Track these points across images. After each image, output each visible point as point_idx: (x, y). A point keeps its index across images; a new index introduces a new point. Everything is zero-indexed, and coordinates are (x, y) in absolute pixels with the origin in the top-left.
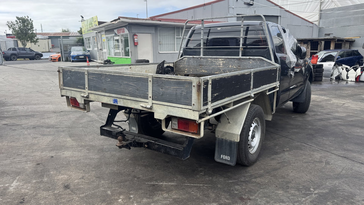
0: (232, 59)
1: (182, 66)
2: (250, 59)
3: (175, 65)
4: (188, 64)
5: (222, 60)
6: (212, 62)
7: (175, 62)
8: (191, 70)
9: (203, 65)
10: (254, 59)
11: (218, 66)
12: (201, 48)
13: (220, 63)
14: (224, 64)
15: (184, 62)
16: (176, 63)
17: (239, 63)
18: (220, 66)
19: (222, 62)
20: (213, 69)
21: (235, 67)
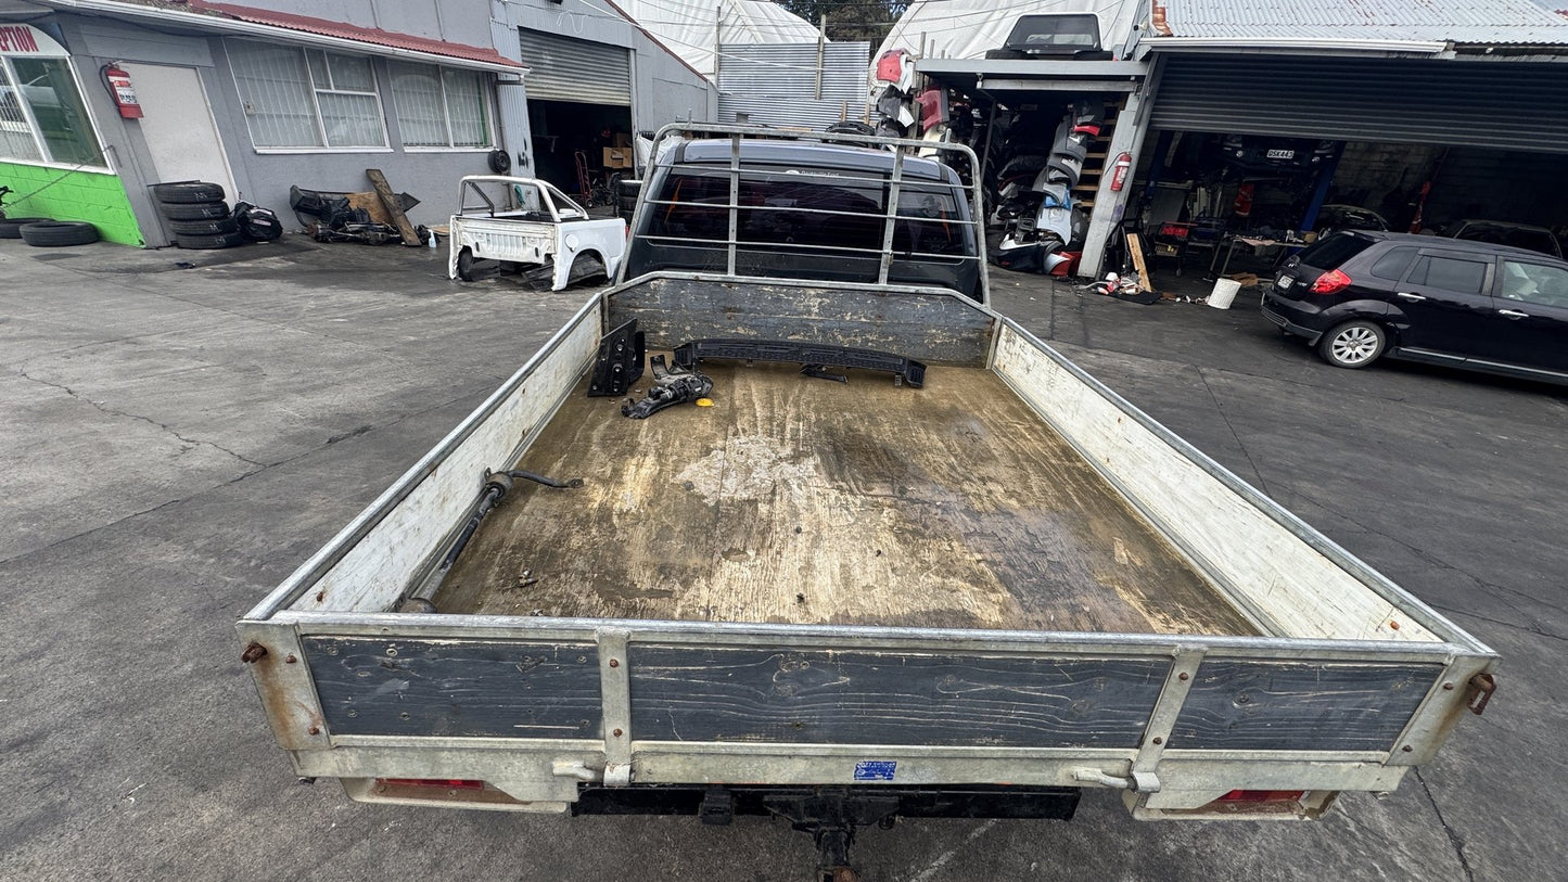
0: (857, 293)
1: (641, 310)
2: (917, 294)
3: (611, 306)
4: (669, 303)
5: (818, 296)
6: (779, 299)
7: (609, 296)
8: (688, 328)
9: (740, 310)
10: (929, 296)
11: (801, 313)
12: (727, 245)
13: (809, 306)
14: (823, 307)
15: (653, 296)
16: (613, 298)
17: (878, 307)
18: (810, 315)
19: (819, 300)
20: (783, 323)
21: (863, 320)
